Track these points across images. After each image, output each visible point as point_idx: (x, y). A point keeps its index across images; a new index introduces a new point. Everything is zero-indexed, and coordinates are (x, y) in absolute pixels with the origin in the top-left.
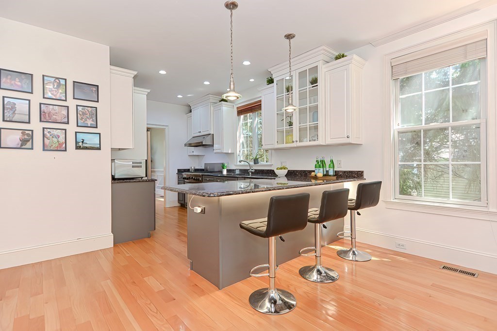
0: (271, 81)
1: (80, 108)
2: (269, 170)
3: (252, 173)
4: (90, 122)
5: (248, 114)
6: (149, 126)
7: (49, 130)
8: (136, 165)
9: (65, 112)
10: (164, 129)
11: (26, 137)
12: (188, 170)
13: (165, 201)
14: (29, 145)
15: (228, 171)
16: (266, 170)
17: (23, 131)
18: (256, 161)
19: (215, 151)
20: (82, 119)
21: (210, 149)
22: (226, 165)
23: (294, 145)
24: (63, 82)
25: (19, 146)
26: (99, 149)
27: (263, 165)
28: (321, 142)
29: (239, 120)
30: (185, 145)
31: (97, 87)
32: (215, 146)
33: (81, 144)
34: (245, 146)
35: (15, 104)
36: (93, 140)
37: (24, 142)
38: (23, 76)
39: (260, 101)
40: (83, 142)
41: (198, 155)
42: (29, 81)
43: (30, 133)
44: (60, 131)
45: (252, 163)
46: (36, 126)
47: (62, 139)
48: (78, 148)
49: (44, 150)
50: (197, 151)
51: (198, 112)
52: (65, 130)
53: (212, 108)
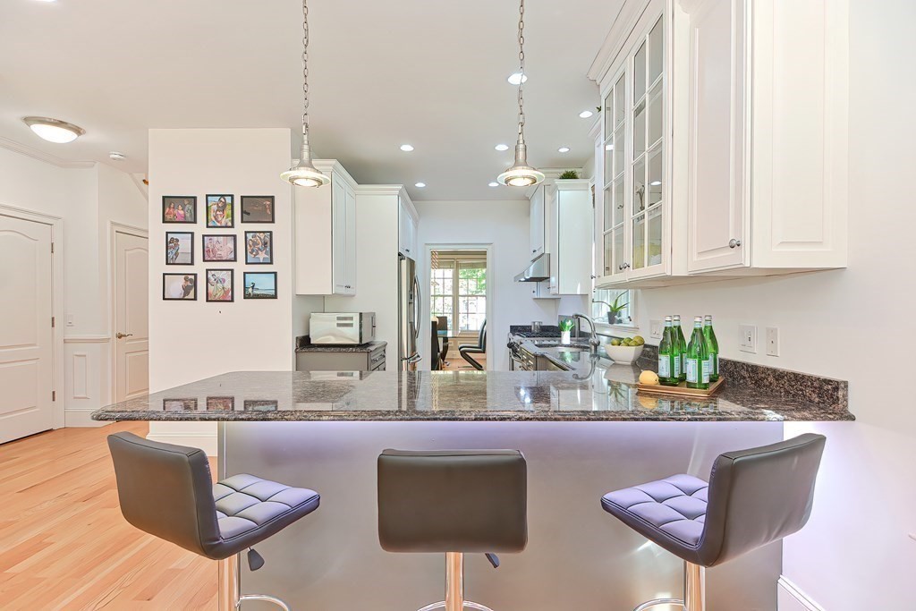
1: (249, 236)
4: (262, 256)
7: (213, 272)
8: (345, 322)
9: (231, 245)
11: (189, 284)
12: (530, 329)
14: (192, 295)
17: (186, 276)
20: (251, 253)
24: (228, 200)
25: (181, 297)
26: (275, 297)
31: (270, 199)
32: (552, 280)
33: (250, 290)
35: (177, 240)
36: (265, 284)
37: (186, 290)
40: (253, 287)
43: (193, 277)
44: (225, 272)
46: (199, 268)
47: (228, 285)
48: (247, 296)
49: (207, 301)
50: (541, 290)
52: (232, 271)
53: (548, 197)
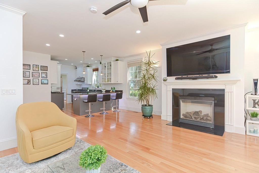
0: (101, 63)
2: (100, 90)
3: (97, 91)
4: (45, 77)
5: (96, 71)
6: (61, 74)
7: (34, 79)
8: (58, 88)
9: (38, 74)
10: (66, 75)
12: (76, 90)
13: (66, 102)
14: (29, 83)
15: (89, 90)
17: (28, 80)
19: (85, 83)
22: (89, 88)
23: (106, 83)
24: (38, 66)
26: (48, 84)
27: (100, 88)
28: (112, 82)
29: (93, 73)
30: (74, 81)
33: (43, 83)
35: (26, 73)
37: (28, 83)
38: (28, 65)
39: (98, 68)
41: (79, 85)
42: (29, 67)
43: (30, 80)
44: (37, 79)
45: (97, 88)
46: (31, 78)
47: (38, 82)
49: (33, 85)
50: (79, 83)
51: (79, 69)
52: (39, 79)
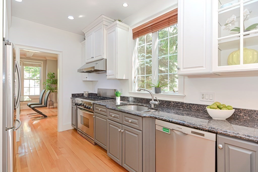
2: (179, 103)
5: (146, 36)
12: (82, 96)
16: (173, 102)
18: (158, 90)
19: (108, 77)
21: (103, 75)
22: (120, 92)
32: (108, 72)
34: (140, 72)
41: (92, 81)
45: (153, 91)
51: (91, 38)
53: (105, 31)
